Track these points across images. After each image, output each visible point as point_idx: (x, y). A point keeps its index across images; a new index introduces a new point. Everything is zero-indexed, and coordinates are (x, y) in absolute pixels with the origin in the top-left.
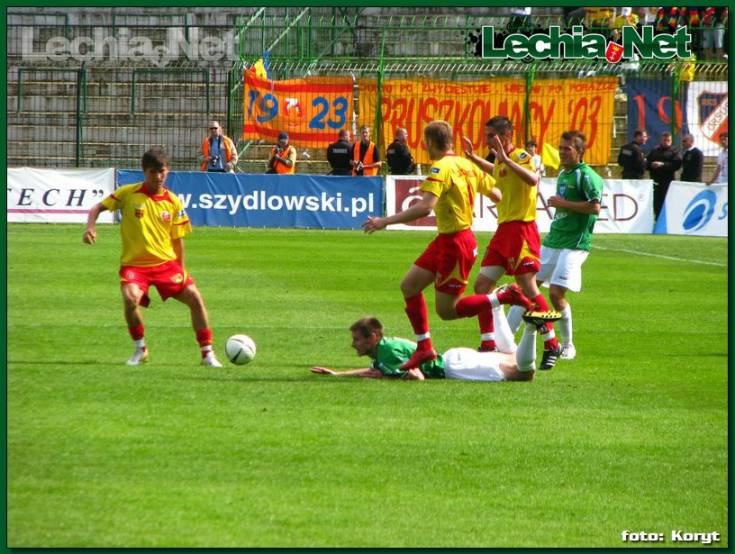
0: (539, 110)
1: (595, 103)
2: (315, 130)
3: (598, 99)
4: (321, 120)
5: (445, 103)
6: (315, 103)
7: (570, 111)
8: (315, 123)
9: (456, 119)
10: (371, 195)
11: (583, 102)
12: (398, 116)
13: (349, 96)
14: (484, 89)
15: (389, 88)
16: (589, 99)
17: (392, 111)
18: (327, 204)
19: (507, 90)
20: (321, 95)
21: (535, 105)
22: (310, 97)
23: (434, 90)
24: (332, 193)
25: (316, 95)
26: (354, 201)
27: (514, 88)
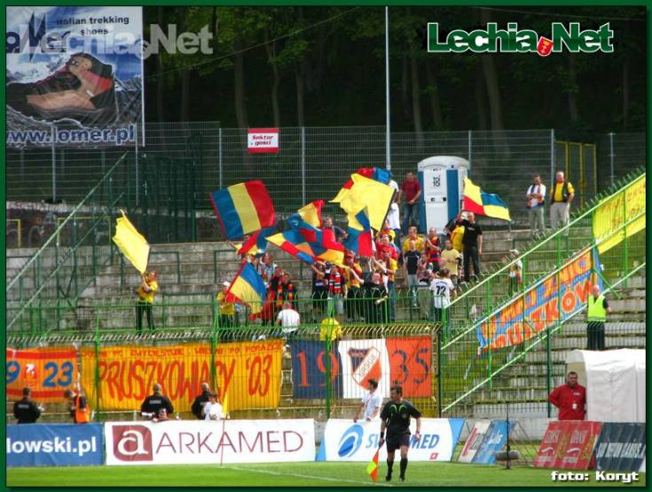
0: (223, 367)
1: (267, 361)
2: (47, 389)
3: (269, 357)
4: (51, 381)
5: (149, 364)
6: (47, 367)
7: (247, 368)
8: (46, 383)
9: (159, 376)
10: (94, 439)
11: (257, 360)
12: (112, 376)
13: (74, 361)
14: (179, 352)
15: (104, 354)
16: (262, 356)
17: (108, 371)
18: (59, 447)
19: (197, 352)
20: (51, 361)
21: (219, 363)
22: (42, 363)
23: (140, 354)
24: (63, 438)
25: (48, 361)
26: (81, 443)
27: (202, 351)
